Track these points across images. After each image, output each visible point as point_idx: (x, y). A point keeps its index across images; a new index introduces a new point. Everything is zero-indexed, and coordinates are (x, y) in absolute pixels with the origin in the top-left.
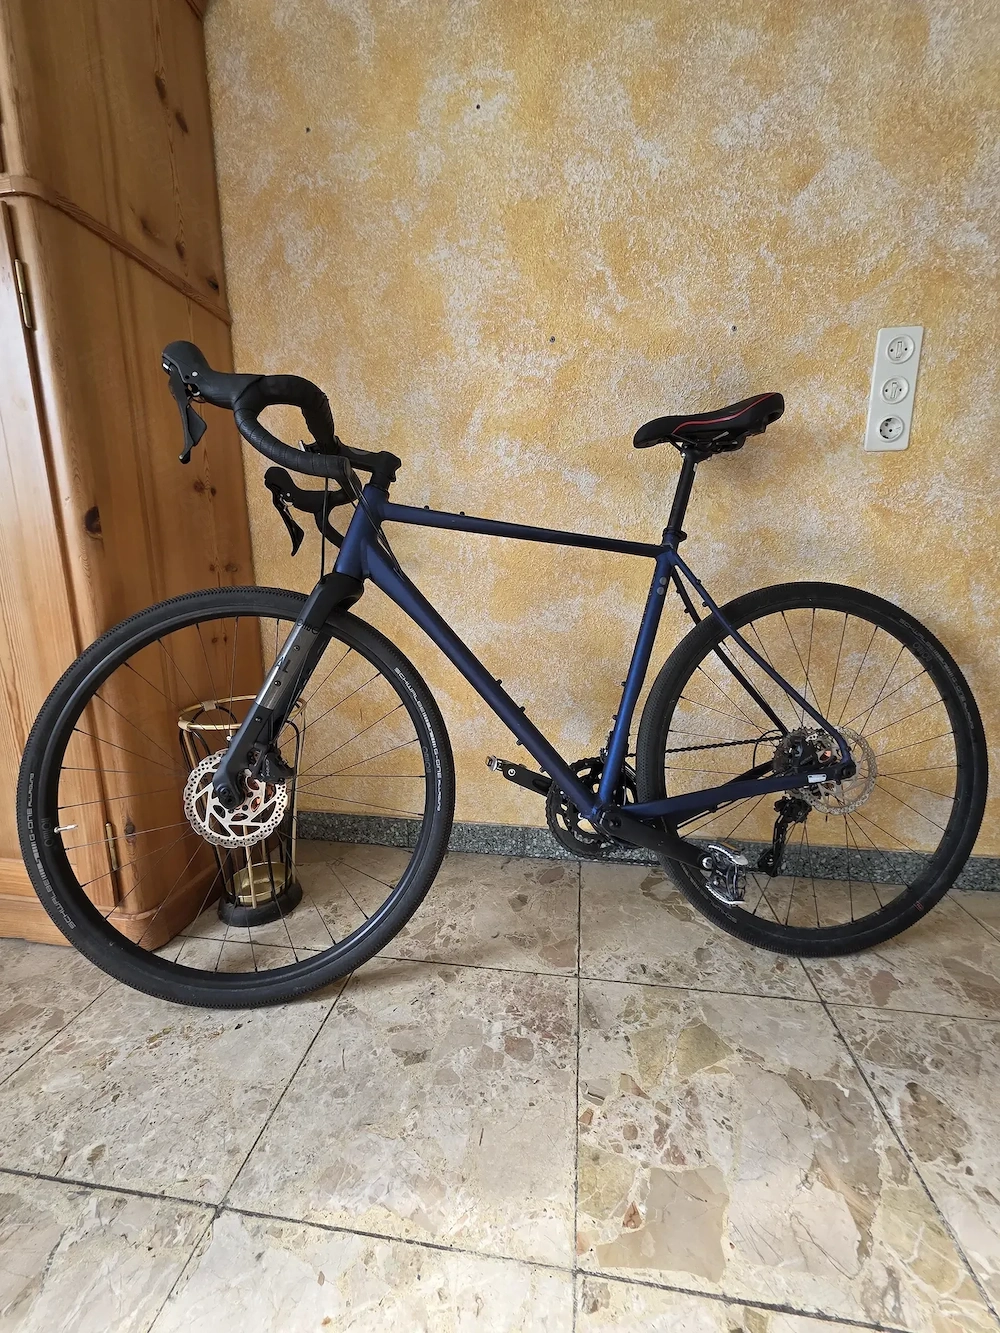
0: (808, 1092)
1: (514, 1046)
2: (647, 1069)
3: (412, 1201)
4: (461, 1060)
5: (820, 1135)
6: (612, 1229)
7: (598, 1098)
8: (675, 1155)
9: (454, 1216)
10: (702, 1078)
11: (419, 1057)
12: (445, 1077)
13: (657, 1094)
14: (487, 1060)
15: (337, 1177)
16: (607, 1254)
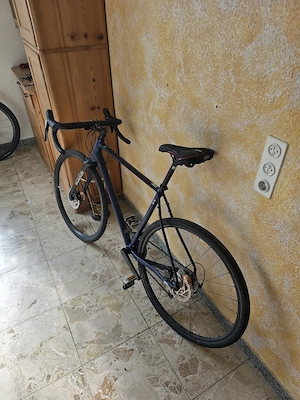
0: (117, 329)
1: (95, 276)
2: (103, 300)
3: (60, 280)
4: (87, 271)
5: (107, 333)
6: (70, 307)
7: (92, 294)
8: (87, 311)
9: (61, 286)
10: (108, 309)
11: (83, 264)
12: (81, 271)
13: (98, 303)
14: (89, 274)
15: (58, 269)
16: (66, 307)
